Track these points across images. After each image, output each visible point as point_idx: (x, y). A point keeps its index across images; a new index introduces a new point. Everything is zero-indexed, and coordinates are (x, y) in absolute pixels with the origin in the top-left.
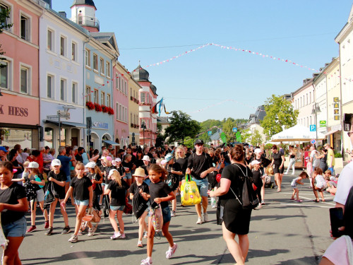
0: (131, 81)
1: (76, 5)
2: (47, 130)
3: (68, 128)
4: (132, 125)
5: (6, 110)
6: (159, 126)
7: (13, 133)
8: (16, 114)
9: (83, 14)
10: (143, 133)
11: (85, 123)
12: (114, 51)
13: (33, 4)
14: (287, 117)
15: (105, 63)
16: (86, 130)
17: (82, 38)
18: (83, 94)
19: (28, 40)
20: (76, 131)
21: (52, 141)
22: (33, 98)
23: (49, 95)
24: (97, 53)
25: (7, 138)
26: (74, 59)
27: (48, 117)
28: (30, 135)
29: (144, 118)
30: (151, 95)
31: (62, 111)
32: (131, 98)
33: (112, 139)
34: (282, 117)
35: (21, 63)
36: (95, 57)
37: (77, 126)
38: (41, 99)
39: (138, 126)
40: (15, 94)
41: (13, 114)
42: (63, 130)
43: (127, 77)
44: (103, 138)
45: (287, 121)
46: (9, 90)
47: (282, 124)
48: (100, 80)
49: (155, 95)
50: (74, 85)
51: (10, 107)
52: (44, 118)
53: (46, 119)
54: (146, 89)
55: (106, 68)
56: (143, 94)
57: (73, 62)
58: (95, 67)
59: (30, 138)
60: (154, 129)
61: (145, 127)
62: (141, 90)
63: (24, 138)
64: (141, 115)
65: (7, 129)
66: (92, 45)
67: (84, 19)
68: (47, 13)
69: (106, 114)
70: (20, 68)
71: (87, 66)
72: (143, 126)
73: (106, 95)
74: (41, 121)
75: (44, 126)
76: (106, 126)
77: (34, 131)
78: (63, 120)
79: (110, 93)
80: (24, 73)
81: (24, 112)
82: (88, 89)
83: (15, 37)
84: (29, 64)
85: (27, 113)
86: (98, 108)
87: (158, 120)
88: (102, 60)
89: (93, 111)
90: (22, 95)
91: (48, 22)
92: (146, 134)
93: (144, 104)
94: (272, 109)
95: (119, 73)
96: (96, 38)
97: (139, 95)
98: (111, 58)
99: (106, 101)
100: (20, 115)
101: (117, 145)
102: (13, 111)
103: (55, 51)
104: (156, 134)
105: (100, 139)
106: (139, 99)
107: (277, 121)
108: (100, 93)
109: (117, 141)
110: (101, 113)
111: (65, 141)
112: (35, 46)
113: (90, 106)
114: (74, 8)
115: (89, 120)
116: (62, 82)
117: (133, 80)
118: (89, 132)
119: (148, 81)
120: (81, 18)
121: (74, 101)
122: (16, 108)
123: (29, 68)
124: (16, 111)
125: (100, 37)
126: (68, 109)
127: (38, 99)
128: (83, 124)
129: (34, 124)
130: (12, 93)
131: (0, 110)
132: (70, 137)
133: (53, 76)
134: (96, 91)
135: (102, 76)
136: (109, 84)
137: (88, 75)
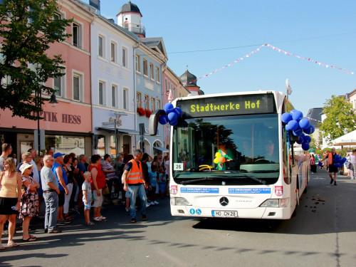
0: (180, 85)
1: (122, 13)
2: (100, 137)
3: (120, 135)
5: (59, 117)
8: (69, 122)
9: (129, 21)
11: (138, 129)
12: (162, 55)
13: (84, 10)
14: (348, 120)
15: (155, 69)
16: (138, 137)
17: (132, 43)
18: (134, 100)
19: (80, 47)
20: (125, 137)
21: (104, 148)
22: (86, 105)
23: (101, 102)
24: (146, 58)
25: (58, 146)
26: (124, 65)
27: (103, 124)
28: (83, 142)
31: (114, 118)
33: (163, 146)
34: (342, 120)
35: (73, 70)
36: (145, 63)
37: (129, 133)
38: (93, 106)
40: (68, 101)
41: (66, 122)
43: (176, 82)
44: (154, 144)
45: (348, 124)
46: (63, 98)
47: (343, 127)
48: (149, 86)
50: (124, 91)
51: (63, 115)
52: (96, 125)
54: (195, 94)
55: (155, 73)
57: (123, 67)
58: (145, 72)
59: (83, 146)
63: (73, 147)
65: (57, 137)
66: (142, 50)
67: (130, 26)
68: (97, 20)
70: (73, 75)
71: (137, 72)
73: (156, 101)
74: (93, 129)
75: (96, 133)
77: (87, 138)
78: (118, 127)
79: (160, 98)
80: (76, 80)
81: (77, 120)
82: (139, 94)
83: (67, 44)
84: (81, 70)
85: (80, 121)
86: (148, 115)
88: (151, 66)
89: (145, 118)
90: (75, 103)
91: (98, 29)
94: (331, 111)
95: (168, 78)
96: (144, 43)
98: (160, 62)
99: (157, 106)
100: (73, 122)
102: (66, 118)
103: (106, 57)
105: (152, 146)
107: (338, 124)
108: (150, 97)
109: (168, 148)
111: (117, 148)
112: (87, 53)
113: (141, 112)
114: (121, 16)
115: (142, 127)
116: (113, 88)
117: (183, 86)
118: (142, 139)
119: (196, 86)
120: (127, 25)
121: (125, 107)
122: (69, 116)
123: (81, 75)
124: (70, 119)
125: (149, 43)
126: (120, 116)
127: (90, 106)
128: (134, 131)
129: (86, 131)
130: (66, 101)
131: (54, 119)
132: (122, 144)
133: (104, 82)
134: (147, 97)
135: (152, 81)
136: (159, 89)
137: (139, 81)
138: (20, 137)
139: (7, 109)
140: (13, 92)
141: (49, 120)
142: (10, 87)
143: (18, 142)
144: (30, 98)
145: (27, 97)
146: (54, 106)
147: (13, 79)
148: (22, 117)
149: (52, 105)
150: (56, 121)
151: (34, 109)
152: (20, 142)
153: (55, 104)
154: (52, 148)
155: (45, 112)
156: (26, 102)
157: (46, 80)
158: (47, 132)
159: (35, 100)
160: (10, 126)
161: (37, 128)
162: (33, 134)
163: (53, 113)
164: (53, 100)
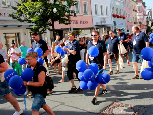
0: (133, 1)
2: (97, 29)
3: (105, 27)
4: (134, 23)
5: (79, 22)
6: (148, 22)
7: (83, 31)
8: (83, 24)
10: (140, 26)
11: (113, 24)
16: (114, 27)
18: (111, 11)
20: (108, 28)
23: (96, 14)
25: (81, 34)
27: (97, 23)
28: (90, 31)
29: (140, 19)
30: (143, 7)
31: (102, 20)
32: (133, 10)
33: (125, 30)
35: (83, 1)
37: (109, 26)
38: (93, 16)
39: (137, 23)
40: (82, 15)
41: (82, 24)
42: (104, 28)
46: (80, 14)
48: (118, 4)
49: (145, 7)
50: (106, 7)
51: (80, 21)
52: (95, 24)
53: (96, 24)
54: (140, 4)
56: (139, 7)
60: (145, 24)
61: (141, 23)
62: (137, 5)
63: (87, 33)
64: (138, 18)
65: (80, 30)
69: (122, 19)
70: (83, 3)
72: (140, 23)
73: (121, 10)
74: (94, 26)
75: (95, 27)
76: (122, 24)
77: (91, 30)
78: (103, 24)
79: (123, 9)
80: (85, 5)
81: (87, 22)
82: (113, 8)
84: (86, 1)
85: (88, 23)
86: (118, 17)
87: (147, 19)
89: (116, 18)
90: (85, 15)
92: (142, 26)
93: (140, 12)
97: (137, 8)
99: (122, 13)
100: (85, 24)
101: (128, 32)
102: (82, 22)
104: (146, 26)
106: (137, 10)
108: (118, 10)
109: (128, 31)
110: (120, 19)
111: (105, 33)
113: (114, 16)
115: (114, 22)
116: (101, 7)
117: (134, 1)
118: (115, 28)
121: (107, 15)
123: (86, 3)
126: (105, 19)
127: (91, 16)
128: (112, 25)
129: (91, 27)
130: (81, 15)
131: (77, 23)
132: (107, 31)
133: (97, 5)
134: (117, 9)
135: (119, 1)
136: (122, 5)
137: (113, 2)
138: (64, 32)
139: (56, 21)
140: (58, 14)
141: (75, 24)
142: (56, 12)
143: (64, 34)
144: (65, 16)
145: (64, 15)
146: (76, 18)
147: (57, 9)
148: (63, 24)
149: (75, 17)
150: (78, 24)
151: (67, 20)
152: (65, 34)
153: (76, 17)
154: (78, 35)
155: (73, 21)
156: (63, 18)
157: (70, 8)
158: (74, 29)
159: (67, 17)
160: (60, 28)
161: (70, 28)
162: (68, 30)
163: (76, 21)
164: (75, 15)
